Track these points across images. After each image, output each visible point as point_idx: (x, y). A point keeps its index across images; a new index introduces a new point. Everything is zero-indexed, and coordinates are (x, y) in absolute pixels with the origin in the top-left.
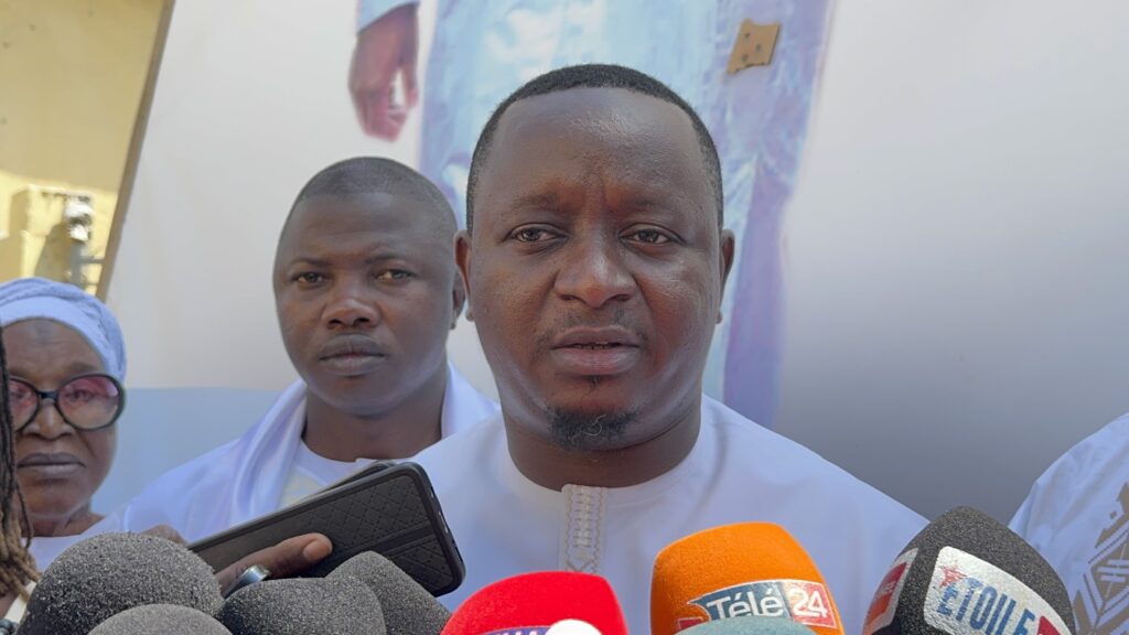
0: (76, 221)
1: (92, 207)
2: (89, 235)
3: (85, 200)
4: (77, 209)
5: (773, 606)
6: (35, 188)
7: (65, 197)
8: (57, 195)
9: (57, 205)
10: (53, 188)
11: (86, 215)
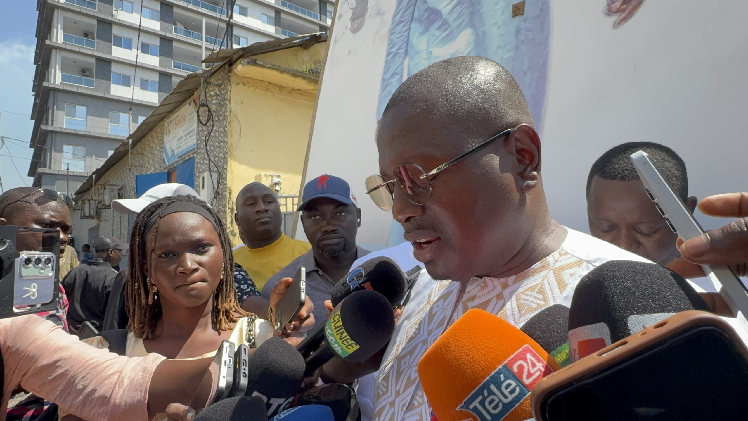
0: (276, 184)
1: (280, 179)
2: (280, 188)
3: (279, 176)
4: (276, 180)
5: (512, 387)
6: (263, 173)
7: (272, 176)
8: (270, 175)
9: (270, 179)
10: (268, 173)
11: (279, 181)
